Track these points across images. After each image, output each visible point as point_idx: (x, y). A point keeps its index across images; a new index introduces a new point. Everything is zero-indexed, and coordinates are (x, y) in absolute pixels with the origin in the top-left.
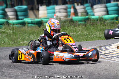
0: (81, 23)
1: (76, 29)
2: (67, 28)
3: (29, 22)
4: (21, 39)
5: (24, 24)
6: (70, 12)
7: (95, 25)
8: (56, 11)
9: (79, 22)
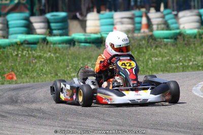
0: (168, 42)
1: (160, 51)
2: (145, 50)
3: (81, 40)
4: (70, 67)
5: (72, 43)
6: (140, 23)
7: (192, 45)
8: (115, 21)
9: (165, 40)
